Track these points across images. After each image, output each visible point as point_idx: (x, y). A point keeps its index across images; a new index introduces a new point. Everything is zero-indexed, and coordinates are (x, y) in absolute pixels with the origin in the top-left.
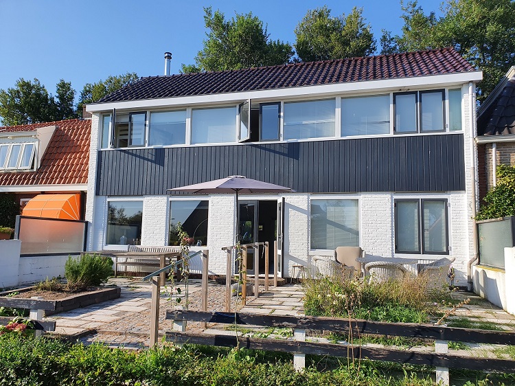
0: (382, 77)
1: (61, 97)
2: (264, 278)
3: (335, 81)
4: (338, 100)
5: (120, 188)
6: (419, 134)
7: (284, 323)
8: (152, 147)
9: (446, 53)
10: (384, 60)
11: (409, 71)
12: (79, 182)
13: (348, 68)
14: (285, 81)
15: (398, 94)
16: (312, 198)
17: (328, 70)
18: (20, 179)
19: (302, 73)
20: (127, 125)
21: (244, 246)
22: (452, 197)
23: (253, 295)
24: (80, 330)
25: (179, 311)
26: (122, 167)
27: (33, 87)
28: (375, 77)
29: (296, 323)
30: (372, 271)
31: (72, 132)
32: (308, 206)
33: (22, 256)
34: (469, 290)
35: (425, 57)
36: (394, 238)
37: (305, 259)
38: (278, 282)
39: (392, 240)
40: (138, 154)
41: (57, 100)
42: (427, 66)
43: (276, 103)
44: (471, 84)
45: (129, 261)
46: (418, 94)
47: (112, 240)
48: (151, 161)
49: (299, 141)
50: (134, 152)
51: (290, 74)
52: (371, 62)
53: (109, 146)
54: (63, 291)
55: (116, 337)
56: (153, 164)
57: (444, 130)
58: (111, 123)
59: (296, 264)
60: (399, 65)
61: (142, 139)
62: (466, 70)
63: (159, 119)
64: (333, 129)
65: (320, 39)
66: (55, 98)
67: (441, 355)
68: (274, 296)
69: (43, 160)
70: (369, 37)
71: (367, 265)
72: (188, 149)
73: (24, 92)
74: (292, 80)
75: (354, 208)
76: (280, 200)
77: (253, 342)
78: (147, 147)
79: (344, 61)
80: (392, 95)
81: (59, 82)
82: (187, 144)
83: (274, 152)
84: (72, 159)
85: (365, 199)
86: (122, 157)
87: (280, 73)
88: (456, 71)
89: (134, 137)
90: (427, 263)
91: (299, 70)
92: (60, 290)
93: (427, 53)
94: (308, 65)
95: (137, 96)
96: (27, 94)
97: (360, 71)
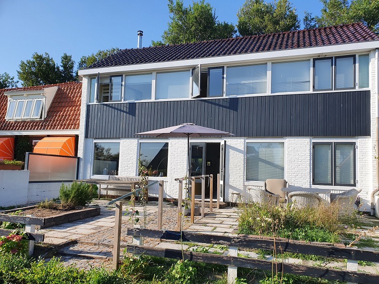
0: (304, 46)
1: (65, 66)
2: (209, 202)
3: (267, 50)
4: (269, 65)
5: (103, 133)
6: (333, 91)
7: (220, 241)
8: (127, 102)
9: (357, 27)
10: (307, 33)
11: (326, 41)
12: (74, 128)
13: (277, 40)
14: (228, 50)
15: (317, 59)
16: (247, 141)
17: (262, 42)
18: (32, 126)
19: (242, 45)
20: (108, 85)
21: (193, 177)
22: (359, 141)
23: (200, 215)
24: (64, 241)
25: (137, 229)
26: (104, 117)
27: (44, 59)
28: (299, 46)
29: (230, 241)
30: (293, 199)
31: (70, 91)
32: (244, 147)
33: (30, 182)
34: (372, 214)
35: (340, 30)
36: (312, 173)
37: (242, 188)
38: (220, 205)
39: (310, 174)
40: (116, 107)
41: (61, 69)
42: (341, 37)
43: (221, 67)
44: (377, 50)
45: (109, 187)
46: (334, 59)
47: (98, 171)
48: (126, 112)
49: (238, 97)
50: (114, 106)
51: (232, 45)
52: (296, 35)
53: (95, 101)
54: (57, 210)
55: (91, 247)
56: (128, 115)
57: (354, 88)
58: (96, 84)
59: (235, 192)
60: (318, 37)
61: (120, 96)
62: (373, 39)
63: (132, 80)
64: (265, 87)
65: (257, 20)
66: (60, 67)
67: (352, 273)
68: (217, 216)
69: (49, 112)
70: (294, 18)
71: (290, 194)
72: (153, 104)
73: (37, 63)
74: (233, 50)
75: (281, 149)
76: (222, 143)
77: (195, 256)
78: (123, 102)
79: (274, 35)
80: (312, 60)
81: (63, 55)
82: (153, 100)
83: (219, 105)
84: (69, 111)
85: (289, 142)
86: (105, 109)
87: (224, 45)
88: (365, 40)
89: (113, 94)
90: (338, 193)
91: (239, 42)
92: (56, 209)
93: (341, 27)
94: (246, 38)
95: (116, 62)
96: (40, 64)
97: (287, 42)
